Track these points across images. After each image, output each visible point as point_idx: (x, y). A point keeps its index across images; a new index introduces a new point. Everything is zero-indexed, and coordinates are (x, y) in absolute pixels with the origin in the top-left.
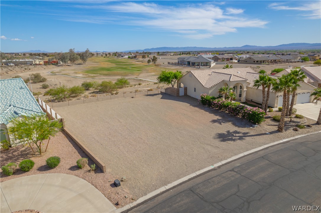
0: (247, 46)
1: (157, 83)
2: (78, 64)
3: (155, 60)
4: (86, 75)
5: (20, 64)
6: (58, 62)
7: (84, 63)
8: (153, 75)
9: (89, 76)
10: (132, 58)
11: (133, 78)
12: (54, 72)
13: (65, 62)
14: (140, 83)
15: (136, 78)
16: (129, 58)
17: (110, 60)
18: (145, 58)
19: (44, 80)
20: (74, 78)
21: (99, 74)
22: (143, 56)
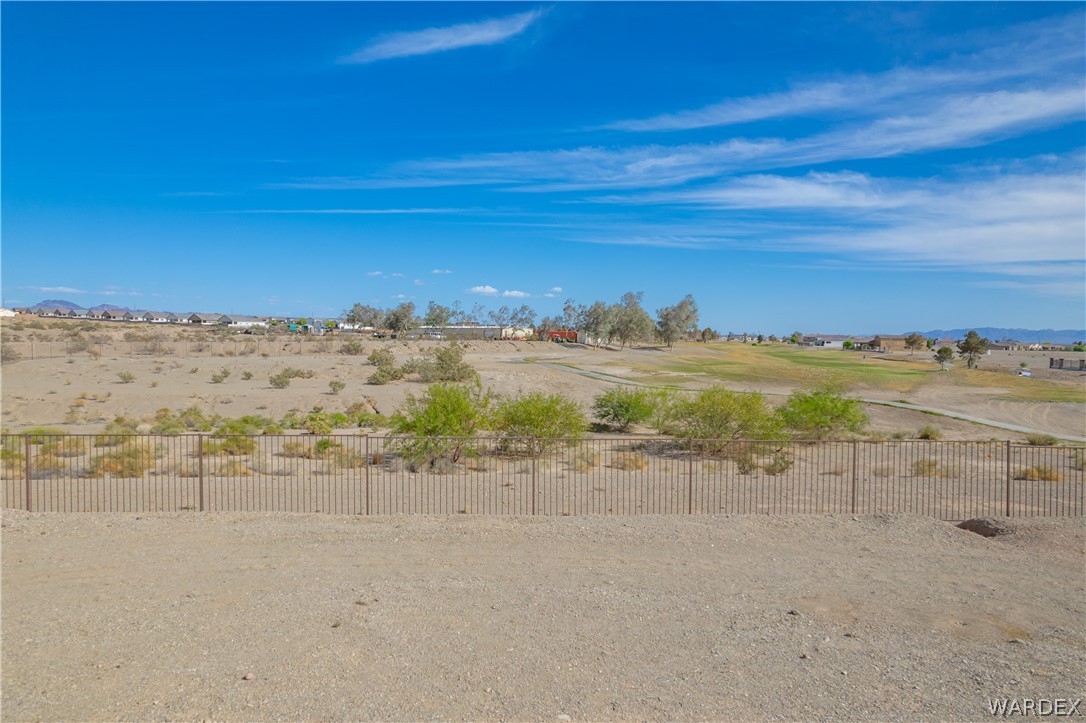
1: (1049, 442)
2: (644, 348)
3: (976, 351)
4: (645, 371)
5: (463, 335)
6: (579, 334)
7: (669, 346)
8: (1001, 398)
9: (657, 378)
10: (859, 349)
11: (883, 402)
12: (537, 359)
13: (597, 335)
14: (928, 428)
15: (902, 402)
16: (847, 346)
17: (772, 351)
18: (918, 349)
19: (465, 373)
20: (589, 379)
21: (704, 374)
22: (912, 341)
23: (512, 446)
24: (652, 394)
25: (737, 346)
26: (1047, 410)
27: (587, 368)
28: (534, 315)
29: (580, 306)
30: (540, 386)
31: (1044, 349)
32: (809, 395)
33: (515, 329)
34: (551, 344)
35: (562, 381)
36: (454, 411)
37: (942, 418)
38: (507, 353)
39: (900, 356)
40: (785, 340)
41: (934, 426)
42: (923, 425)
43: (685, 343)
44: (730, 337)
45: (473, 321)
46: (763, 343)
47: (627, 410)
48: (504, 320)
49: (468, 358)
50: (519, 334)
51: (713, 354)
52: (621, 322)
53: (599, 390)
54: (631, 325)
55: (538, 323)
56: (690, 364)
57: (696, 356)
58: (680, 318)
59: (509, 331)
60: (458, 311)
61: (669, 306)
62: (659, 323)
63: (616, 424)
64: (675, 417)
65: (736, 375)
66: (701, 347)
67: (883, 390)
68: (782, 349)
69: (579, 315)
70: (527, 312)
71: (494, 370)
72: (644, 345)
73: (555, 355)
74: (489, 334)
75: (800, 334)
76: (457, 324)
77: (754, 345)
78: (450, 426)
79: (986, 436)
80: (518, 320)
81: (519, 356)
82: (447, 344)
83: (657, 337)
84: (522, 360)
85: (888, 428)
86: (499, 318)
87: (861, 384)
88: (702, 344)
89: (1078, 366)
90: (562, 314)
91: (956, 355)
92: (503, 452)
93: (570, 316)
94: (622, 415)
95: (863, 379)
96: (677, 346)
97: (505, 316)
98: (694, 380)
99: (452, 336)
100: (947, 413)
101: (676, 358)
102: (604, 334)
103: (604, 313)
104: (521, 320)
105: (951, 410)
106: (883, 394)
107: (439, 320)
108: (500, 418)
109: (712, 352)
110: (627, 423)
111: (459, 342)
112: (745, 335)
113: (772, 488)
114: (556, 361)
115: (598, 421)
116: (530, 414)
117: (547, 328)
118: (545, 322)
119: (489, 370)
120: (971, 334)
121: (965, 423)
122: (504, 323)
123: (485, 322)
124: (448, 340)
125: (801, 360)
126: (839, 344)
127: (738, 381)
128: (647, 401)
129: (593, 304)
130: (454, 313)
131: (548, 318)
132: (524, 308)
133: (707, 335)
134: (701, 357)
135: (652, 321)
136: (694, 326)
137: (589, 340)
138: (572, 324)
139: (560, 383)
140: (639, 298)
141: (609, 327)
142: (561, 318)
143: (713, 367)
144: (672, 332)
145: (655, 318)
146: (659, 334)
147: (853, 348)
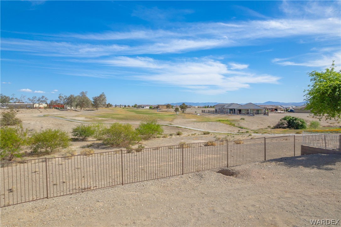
0: (269, 102)
1: (208, 133)
2: (88, 110)
3: (185, 109)
4: (90, 118)
5: (16, 107)
6: (65, 106)
7: (97, 109)
8: (195, 122)
9: (94, 120)
10: (154, 109)
11: (165, 125)
12: (49, 115)
13: (71, 106)
14: (179, 132)
15: (170, 124)
16: (150, 108)
17: (129, 110)
18: (170, 108)
19: (17, 122)
20: (70, 122)
21: (110, 118)
22: (168, 106)
23: (39, 150)
24: (94, 126)
25: (118, 109)
26: (206, 124)
27: (68, 118)
28: (47, 99)
29: (65, 96)
30: (50, 125)
31: (198, 108)
32: (146, 123)
33: (40, 104)
34: (54, 109)
35: (59, 123)
36: (9, 139)
37: (181, 128)
38: (36, 113)
39: (166, 110)
40: (132, 106)
41: (180, 131)
42: (177, 131)
43: (102, 108)
44: (116, 106)
45: (21, 101)
46: (126, 107)
47: (85, 132)
48: (35, 101)
49: (18, 116)
50: (41, 106)
51: (112, 112)
52: (80, 101)
53: (74, 126)
54: (84, 103)
55: (49, 102)
56: (105, 115)
57: (106, 112)
58: (100, 100)
59: (37, 105)
60: (14, 98)
61: (97, 96)
62: (93, 102)
63: (81, 138)
64: (103, 134)
65: (121, 118)
66: (107, 109)
67: (165, 121)
68: (132, 109)
69: (64, 99)
70: (44, 98)
71: (30, 120)
72: (88, 109)
73: (56, 113)
74: (28, 106)
75: (137, 105)
76: (14, 103)
77: (123, 108)
78: (7, 146)
79: (193, 133)
80: (40, 101)
81: (42, 114)
82: (9, 111)
83: (92, 106)
84: (42, 116)
85: (167, 132)
86: (32, 100)
87: (158, 119)
88: (107, 108)
89: (208, 112)
90: (58, 99)
91: (180, 110)
92: (34, 153)
93: (61, 99)
94: (83, 134)
95: (159, 118)
96: (100, 109)
97: (35, 100)
98: (107, 120)
99: (11, 107)
100: (182, 127)
101: (100, 113)
102: (74, 106)
103: (74, 98)
104: (42, 101)
105: (183, 126)
106: (164, 122)
107: (5, 101)
108: (33, 140)
109: (111, 111)
110: (85, 137)
111: (14, 110)
112: (121, 105)
113: (143, 159)
114: (56, 116)
115: (74, 137)
116: (46, 137)
117: (52, 104)
118: (52, 102)
119: (28, 120)
120: (183, 104)
121: (188, 129)
122: (35, 102)
123: (26, 101)
124: (9, 109)
125: (138, 112)
126: (148, 108)
127: (122, 120)
128: (92, 129)
129: (70, 95)
130: (12, 99)
131: (53, 100)
132: (43, 97)
133: (109, 106)
134: (108, 112)
135: (91, 101)
136: (105, 103)
137: (69, 108)
138: (62, 102)
139: (58, 124)
140: (86, 93)
141: (76, 103)
142: (58, 100)
143: (113, 116)
144: (98, 105)
145: (92, 100)
146: (93, 105)
147: (152, 109)
